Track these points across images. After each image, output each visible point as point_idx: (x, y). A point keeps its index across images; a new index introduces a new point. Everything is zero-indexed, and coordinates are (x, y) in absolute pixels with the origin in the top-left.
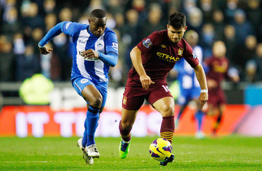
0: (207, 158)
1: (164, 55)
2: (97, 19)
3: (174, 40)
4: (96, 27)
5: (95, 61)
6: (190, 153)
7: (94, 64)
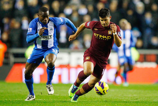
0: (146, 99)
1: (98, 35)
2: (43, 12)
3: (103, 25)
4: (43, 18)
5: (49, 40)
6: (135, 95)
7: (48, 42)
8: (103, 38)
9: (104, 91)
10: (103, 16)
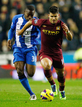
8: (52, 33)
9: (47, 94)
10: (54, 12)
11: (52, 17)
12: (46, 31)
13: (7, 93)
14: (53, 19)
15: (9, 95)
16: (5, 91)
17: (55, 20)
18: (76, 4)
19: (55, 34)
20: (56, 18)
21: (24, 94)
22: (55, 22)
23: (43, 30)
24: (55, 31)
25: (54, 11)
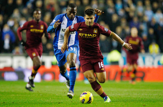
11: (88, 19)
12: (82, 35)
13: (40, 94)
14: (89, 21)
15: (42, 96)
16: (38, 92)
17: (91, 22)
18: (109, 7)
19: (92, 37)
20: (92, 20)
21: (57, 95)
22: (91, 24)
23: (79, 34)
24: (92, 33)
25: (90, 13)
